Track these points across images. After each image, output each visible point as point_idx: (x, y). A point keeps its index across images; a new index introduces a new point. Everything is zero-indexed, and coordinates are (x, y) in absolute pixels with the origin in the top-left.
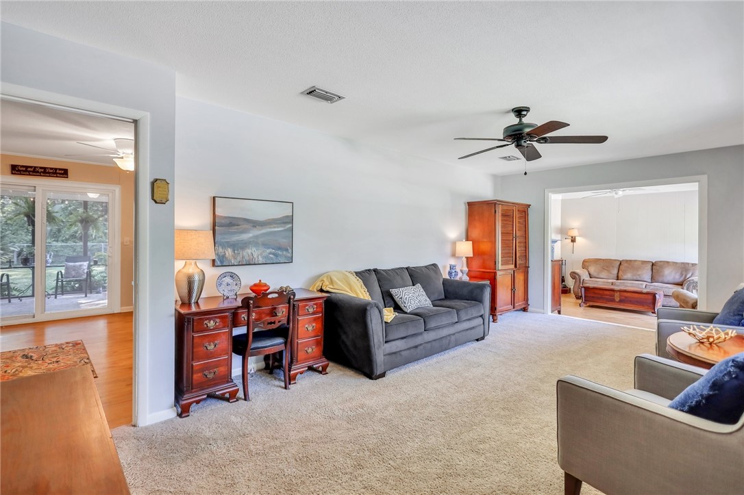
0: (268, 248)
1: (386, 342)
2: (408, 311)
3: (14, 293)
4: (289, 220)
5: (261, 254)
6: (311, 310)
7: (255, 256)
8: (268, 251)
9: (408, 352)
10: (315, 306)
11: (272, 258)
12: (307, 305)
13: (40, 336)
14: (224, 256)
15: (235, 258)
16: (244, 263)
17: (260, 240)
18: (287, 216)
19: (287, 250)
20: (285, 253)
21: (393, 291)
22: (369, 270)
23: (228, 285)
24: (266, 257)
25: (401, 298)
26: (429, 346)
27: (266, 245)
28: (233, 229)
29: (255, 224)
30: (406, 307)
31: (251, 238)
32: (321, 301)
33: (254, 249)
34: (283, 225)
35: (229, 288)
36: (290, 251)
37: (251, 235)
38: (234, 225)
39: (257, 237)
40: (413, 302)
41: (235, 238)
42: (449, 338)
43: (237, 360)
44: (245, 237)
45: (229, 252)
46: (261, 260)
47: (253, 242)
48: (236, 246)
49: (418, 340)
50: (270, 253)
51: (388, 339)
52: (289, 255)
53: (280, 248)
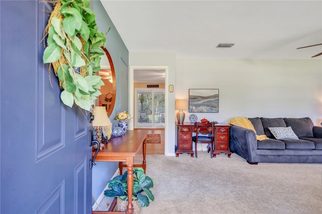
0: (208, 107)
1: (257, 149)
2: (278, 139)
3: (150, 121)
4: (217, 96)
5: (206, 109)
6: (223, 131)
7: (203, 109)
8: (209, 108)
9: (273, 157)
10: (225, 129)
11: (210, 110)
12: (221, 129)
13: (153, 132)
14: (192, 109)
15: (196, 110)
16: (199, 112)
17: (205, 104)
18: (216, 95)
19: (216, 108)
20: (215, 109)
21: (270, 129)
22: (258, 118)
23: (193, 118)
24: (208, 110)
25: (275, 132)
26: (289, 157)
27: (207, 106)
28: (196, 100)
29: (203, 98)
30: (277, 137)
31: (202, 103)
32: (228, 128)
33: (203, 107)
34: (214, 98)
35: (193, 120)
36: (217, 108)
37: (202, 102)
38: (196, 98)
39: (204, 103)
40: (282, 135)
41: (196, 103)
42: (307, 157)
43: (194, 143)
44: (200, 102)
45: (194, 108)
46: (205, 111)
47: (203, 104)
48: (196, 106)
49: (281, 153)
50: (209, 109)
51: (258, 148)
52: (217, 110)
53: (213, 107)
